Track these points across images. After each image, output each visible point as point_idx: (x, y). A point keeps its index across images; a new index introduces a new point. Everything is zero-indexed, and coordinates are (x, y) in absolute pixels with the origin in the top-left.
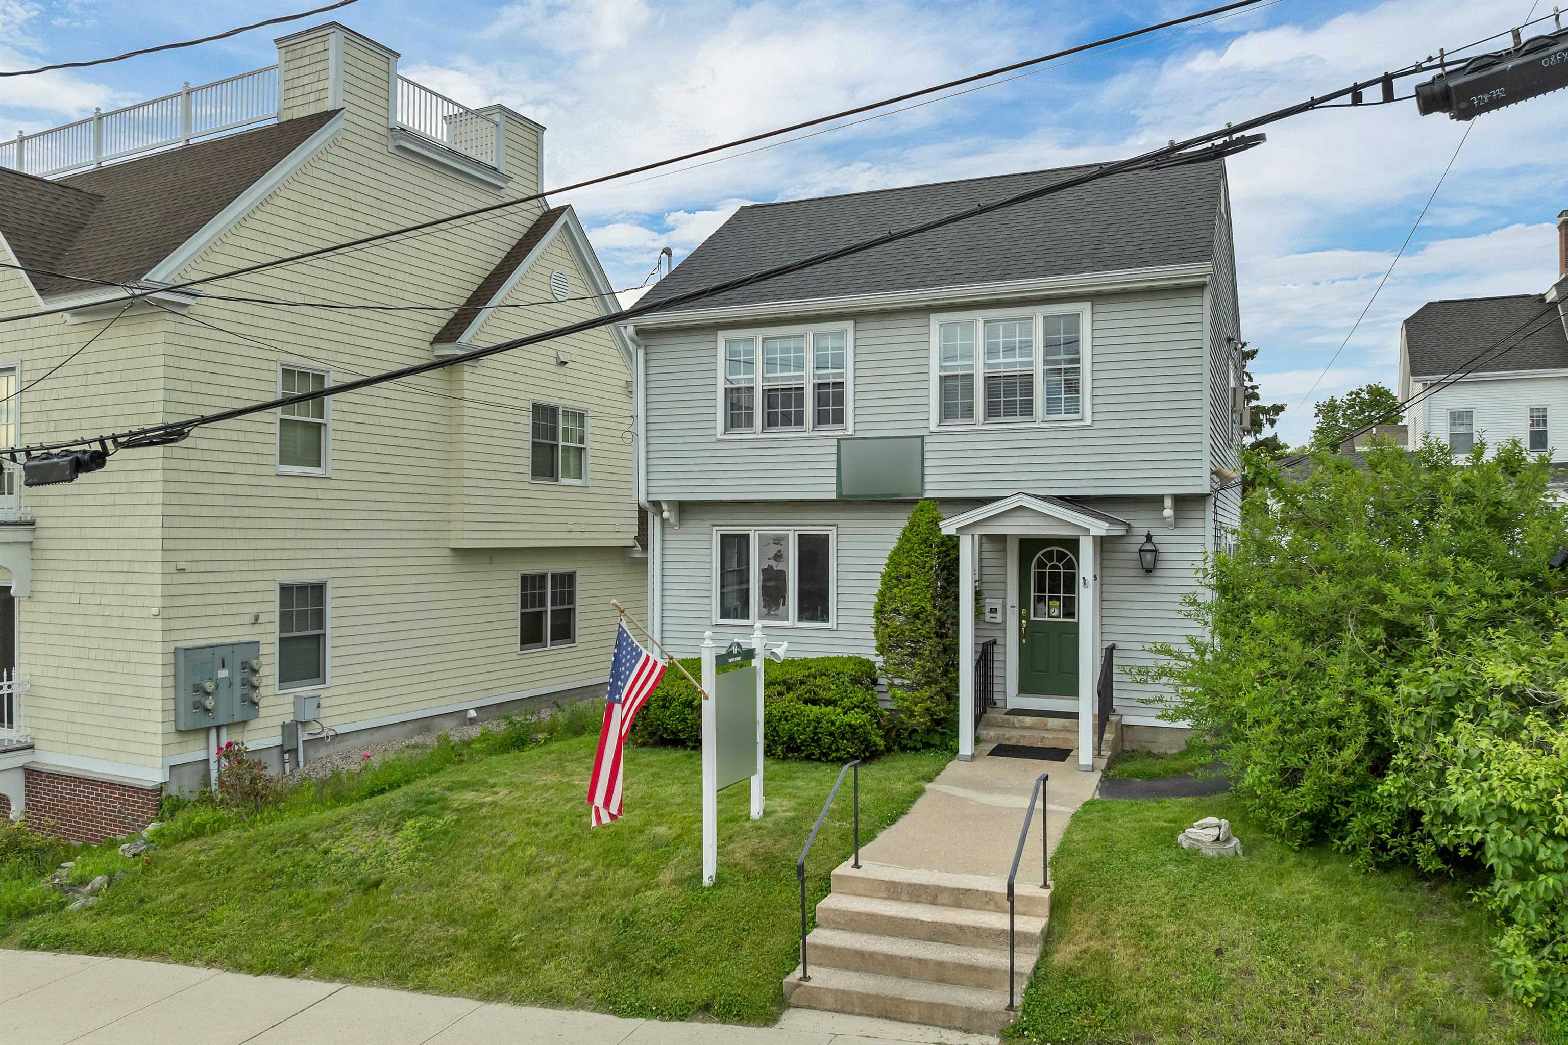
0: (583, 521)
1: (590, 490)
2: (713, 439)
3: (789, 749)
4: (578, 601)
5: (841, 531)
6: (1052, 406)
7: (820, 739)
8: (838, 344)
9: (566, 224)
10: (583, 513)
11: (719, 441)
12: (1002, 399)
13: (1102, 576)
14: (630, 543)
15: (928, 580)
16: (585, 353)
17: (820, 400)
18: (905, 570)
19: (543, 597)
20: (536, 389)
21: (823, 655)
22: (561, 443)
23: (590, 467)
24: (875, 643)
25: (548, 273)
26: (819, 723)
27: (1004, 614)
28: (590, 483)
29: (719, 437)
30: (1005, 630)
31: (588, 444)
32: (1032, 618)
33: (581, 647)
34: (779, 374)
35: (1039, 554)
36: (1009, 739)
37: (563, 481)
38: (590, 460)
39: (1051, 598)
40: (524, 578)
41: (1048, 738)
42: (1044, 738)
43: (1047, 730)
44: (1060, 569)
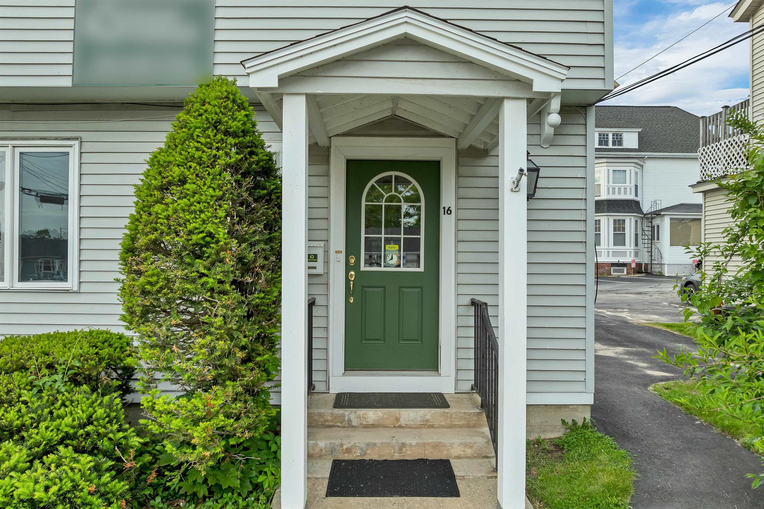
5: (87, 147)
15: (220, 187)
21: (51, 330)
24: (120, 310)
27: (327, 262)
30: (327, 284)
32: (363, 268)
35: (372, 182)
36: (348, 451)
39: (388, 241)
41: (411, 445)
42: (404, 445)
43: (400, 427)
44: (400, 202)
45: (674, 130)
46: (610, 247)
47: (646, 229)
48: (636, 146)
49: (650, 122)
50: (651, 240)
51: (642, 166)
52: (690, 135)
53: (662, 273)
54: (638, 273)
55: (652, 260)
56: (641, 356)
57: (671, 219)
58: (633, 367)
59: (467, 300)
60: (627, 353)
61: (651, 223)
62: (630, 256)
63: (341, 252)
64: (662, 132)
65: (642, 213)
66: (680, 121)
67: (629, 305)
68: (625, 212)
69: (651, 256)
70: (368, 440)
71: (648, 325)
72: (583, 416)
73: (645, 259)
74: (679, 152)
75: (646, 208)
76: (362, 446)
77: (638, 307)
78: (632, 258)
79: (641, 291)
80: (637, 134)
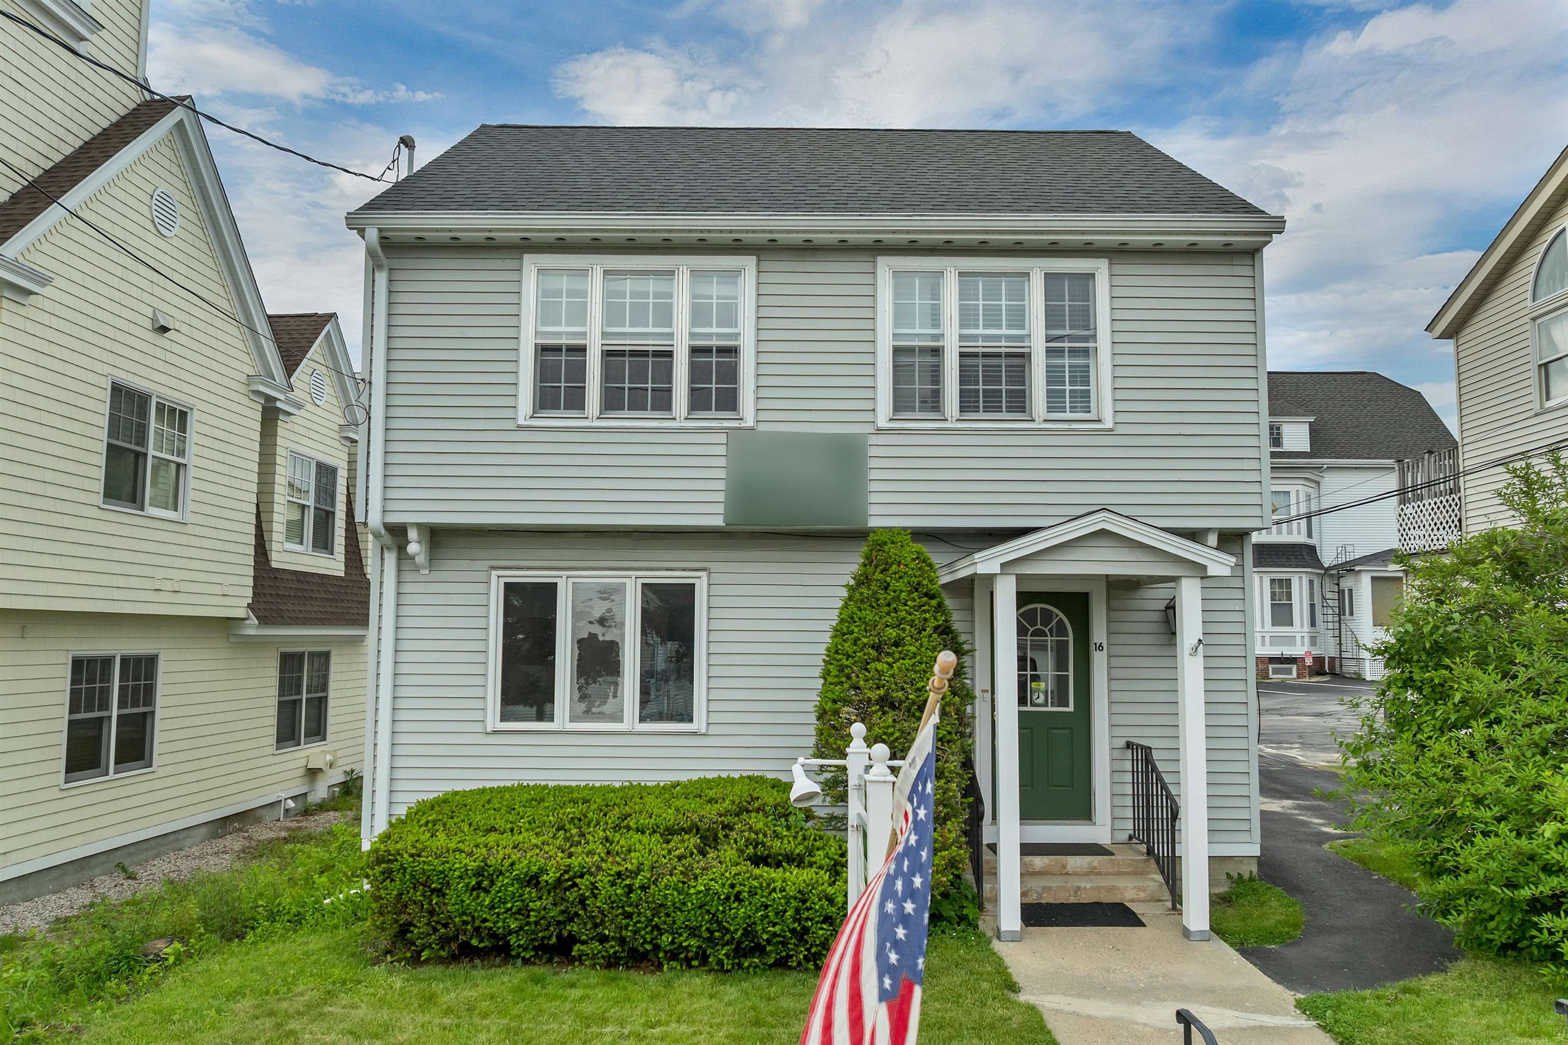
0: (177, 575)
1: (190, 529)
2: (510, 425)
3: (740, 952)
4: (160, 701)
5: (715, 579)
6: (1055, 399)
7: (806, 930)
8: (726, 290)
9: (180, 125)
10: (178, 563)
11: (521, 428)
12: (981, 387)
13: (1109, 645)
14: (241, 613)
16: (194, 322)
17: (697, 373)
18: (892, 633)
19: (105, 694)
20: (119, 362)
22: (151, 452)
23: (191, 495)
25: (149, 189)
26: (804, 901)
28: (189, 518)
29: (521, 422)
31: (190, 459)
33: (161, 772)
34: (627, 329)
35: (1018, 614)
37: (151, 510)
38: (192, 483)
39: (1034, 678)
40: (78, 664)
41: (1085, 889)
42: (1079, 888)
43: (1067, 874)
44: (1047, 636)
45: (1373, 416)
46: (1266, 629)
47: (1329, 595)
48: (1307, 448)
49: (1330, 403)
50: (1339, 615)
51: (1318, 483)
52: (1402, 426)
53: (1359, 675)
54: (1319, 674)
55: (1341, 651)
56: (1316, 811)
57: (1374, 579)
58: (1304, 824)
59: (1122, 743)
60: (1298, 807)
61: (1338, 585)
62: (1303, 645)
63: (987, 691)
64: (1351, 420)
65: (1322, 567)
66: (1383, 400)
67: (1301, 737)
68: (1290, 566)
69: (1340, 644)
70: (1043, 885)
71: (1328, 769)
72: (1249, 868)
73: (1329, 649)
74: (1384, 458)
75: (1328, 558)
76: (1039, 889)
77: (1315, 740)
78: (1306, 648)
79: (1323, 711)
80: (1306, 428)
